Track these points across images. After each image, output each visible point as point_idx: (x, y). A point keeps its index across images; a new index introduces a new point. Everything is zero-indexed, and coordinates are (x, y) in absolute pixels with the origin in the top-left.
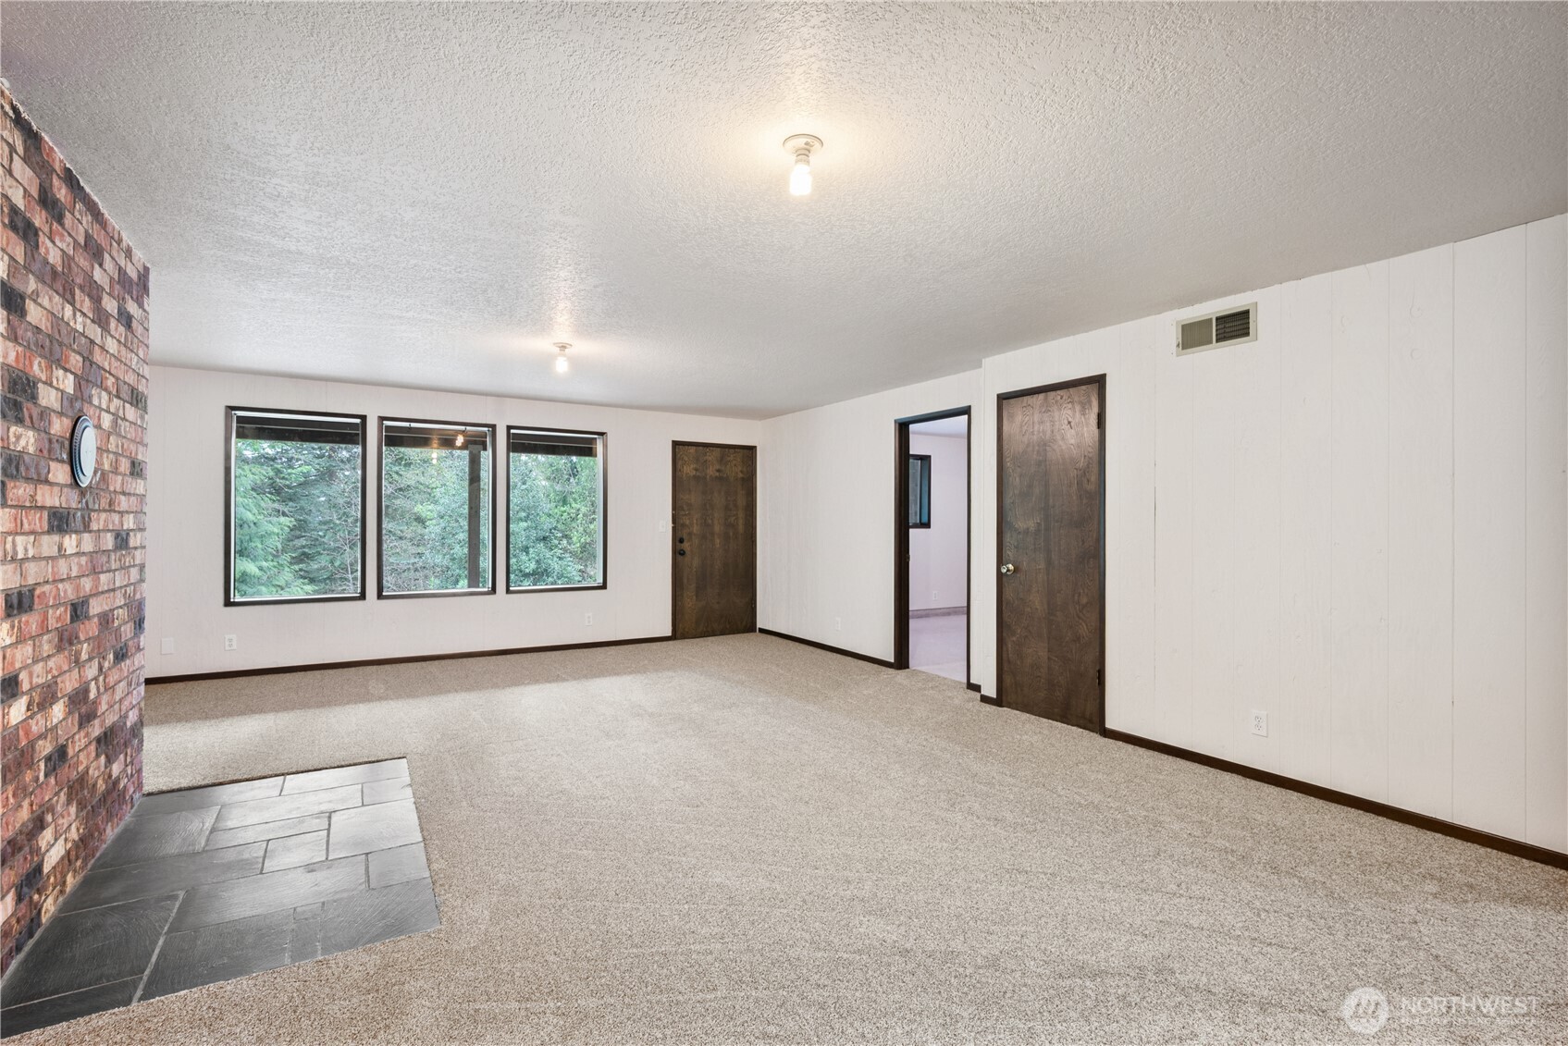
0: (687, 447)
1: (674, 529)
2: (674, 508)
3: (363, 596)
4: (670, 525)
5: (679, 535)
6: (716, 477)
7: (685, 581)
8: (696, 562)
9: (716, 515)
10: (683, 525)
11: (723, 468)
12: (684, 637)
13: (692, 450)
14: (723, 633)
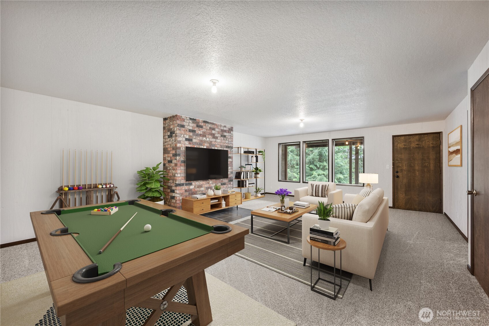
0: (400, 137)
1: (393, 168)
2: (393, 160)
3: (300, 182)
4: (392, 166)
5: (396, 170)
6: (416, 147)
7: (399, 187)
8: (405, 181)
9: (416, 162)
10: (398, 167)
11: (420, 143)
12: (398, 208)
13: (403, 138)
14: (420, 210)
